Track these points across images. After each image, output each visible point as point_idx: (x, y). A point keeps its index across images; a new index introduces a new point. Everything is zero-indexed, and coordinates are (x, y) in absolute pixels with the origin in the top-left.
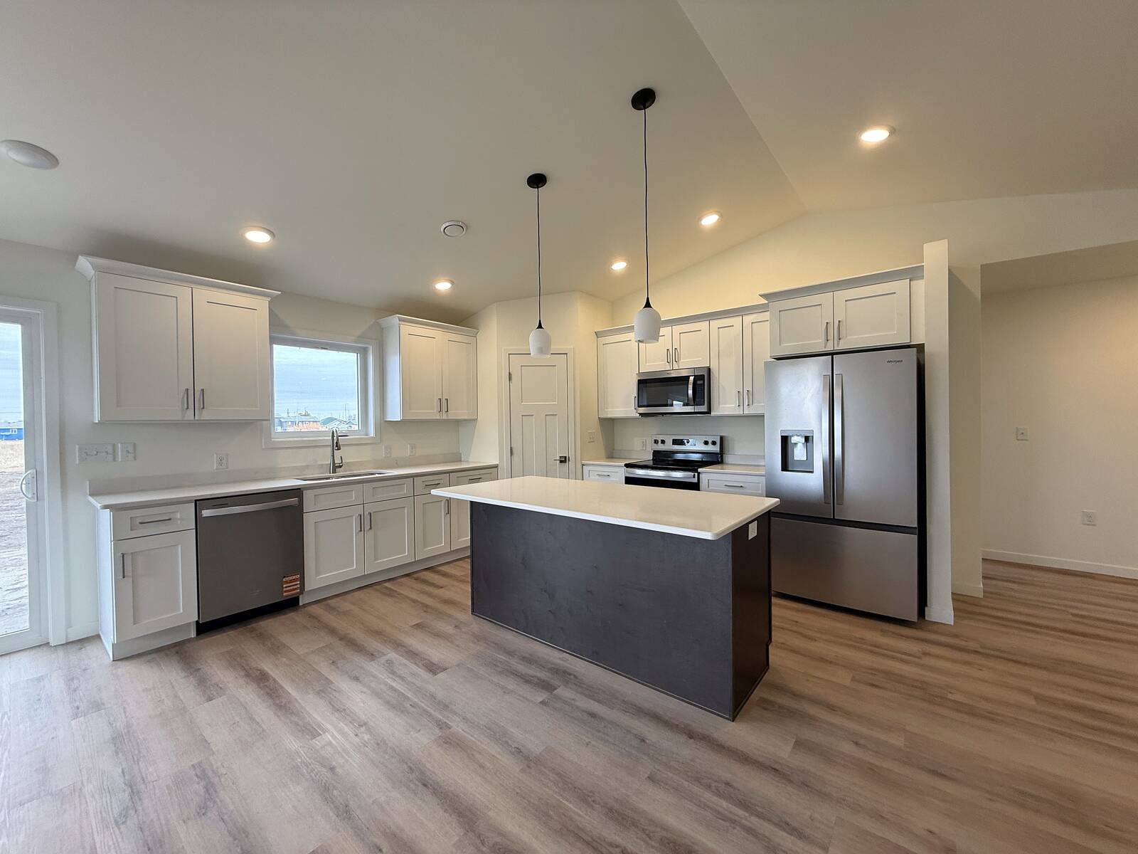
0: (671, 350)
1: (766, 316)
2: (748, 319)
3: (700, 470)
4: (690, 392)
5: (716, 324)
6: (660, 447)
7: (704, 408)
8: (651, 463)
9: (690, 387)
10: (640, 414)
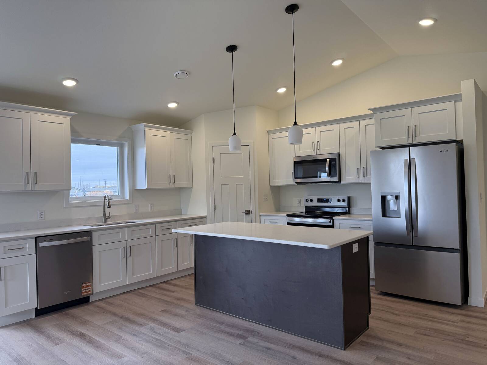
0: (315, 143)
1: (373, 121)
2: (363, 123)
3: (334, 218)
4: (327, 169)
5: (343, 126)
6: (310, 204)
7: (336, 179)
8: (304, 214)
9: (327, 165)
10: (296, 183)
